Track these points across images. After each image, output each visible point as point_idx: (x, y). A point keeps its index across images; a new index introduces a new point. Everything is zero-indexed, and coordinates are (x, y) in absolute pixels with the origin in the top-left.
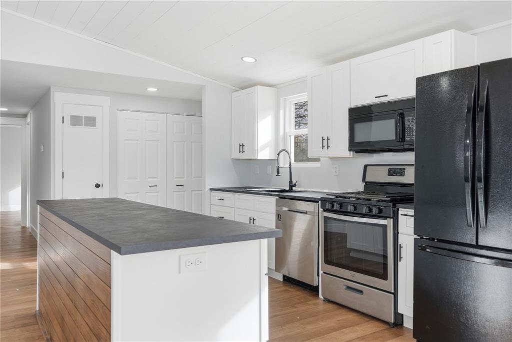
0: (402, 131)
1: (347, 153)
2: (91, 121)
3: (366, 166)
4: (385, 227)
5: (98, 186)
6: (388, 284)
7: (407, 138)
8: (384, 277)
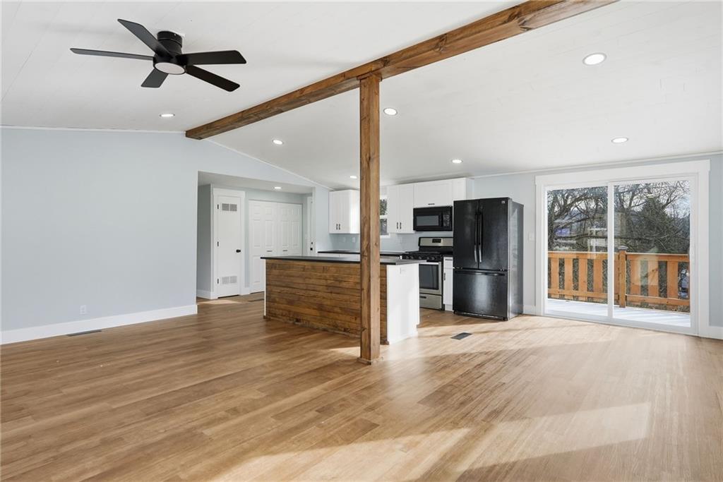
0: (441, 221)
1: (413, 232)
2: (234, 208)
3: (420, 238)
4: (437, 266)
5: (238, 251)
6: (439, 292)
7: (445, 225)
8: (437, 289)
